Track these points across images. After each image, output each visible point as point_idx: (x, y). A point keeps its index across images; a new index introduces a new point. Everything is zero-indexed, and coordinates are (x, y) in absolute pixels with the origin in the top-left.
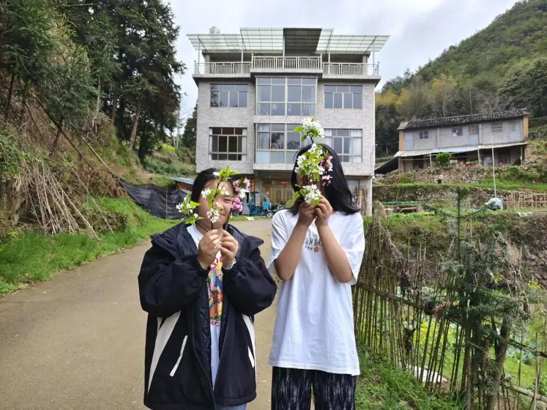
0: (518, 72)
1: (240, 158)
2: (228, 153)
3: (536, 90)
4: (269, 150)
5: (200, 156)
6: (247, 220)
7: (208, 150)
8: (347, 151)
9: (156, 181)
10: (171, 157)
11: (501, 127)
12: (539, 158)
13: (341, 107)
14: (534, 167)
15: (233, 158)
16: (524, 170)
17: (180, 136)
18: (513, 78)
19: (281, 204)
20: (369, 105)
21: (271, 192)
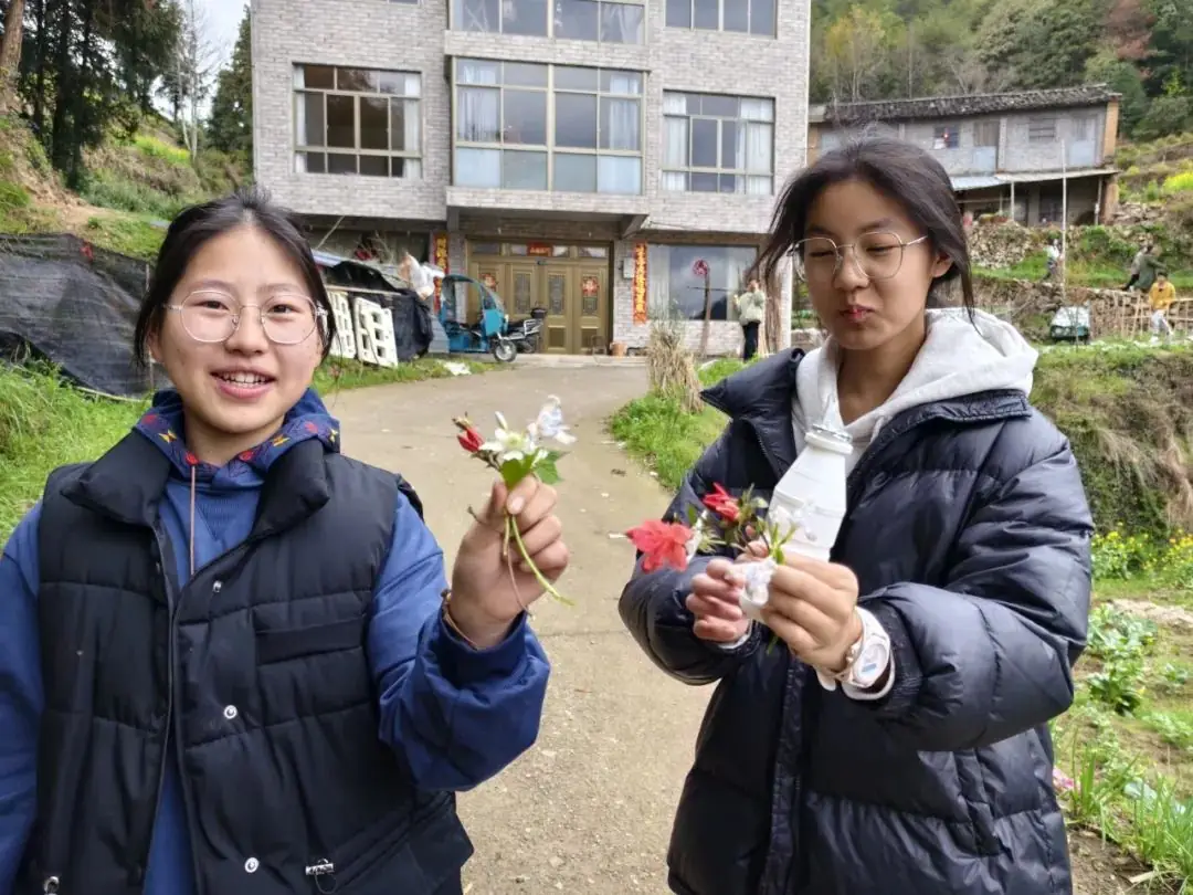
0: (1017, 13)
1: (398, 168)
2: (358, 151)
3: (1053, 59)
4: (496, 145)
5: (268, 159)
6: (449, 374)
7: (291, 140)
8: (729, 161)
9: (112, 235)
10: (178, 176)
11: (1053, 128)
12: (1153, 208)
13: (717, 28)
14: (1148, 230)
15: (376, 167)
16: (1122, 236)
17: (199, 123)
18: (1006, 25)
19: (534, 315)
20: (795, 25)
21: (499, 277)
